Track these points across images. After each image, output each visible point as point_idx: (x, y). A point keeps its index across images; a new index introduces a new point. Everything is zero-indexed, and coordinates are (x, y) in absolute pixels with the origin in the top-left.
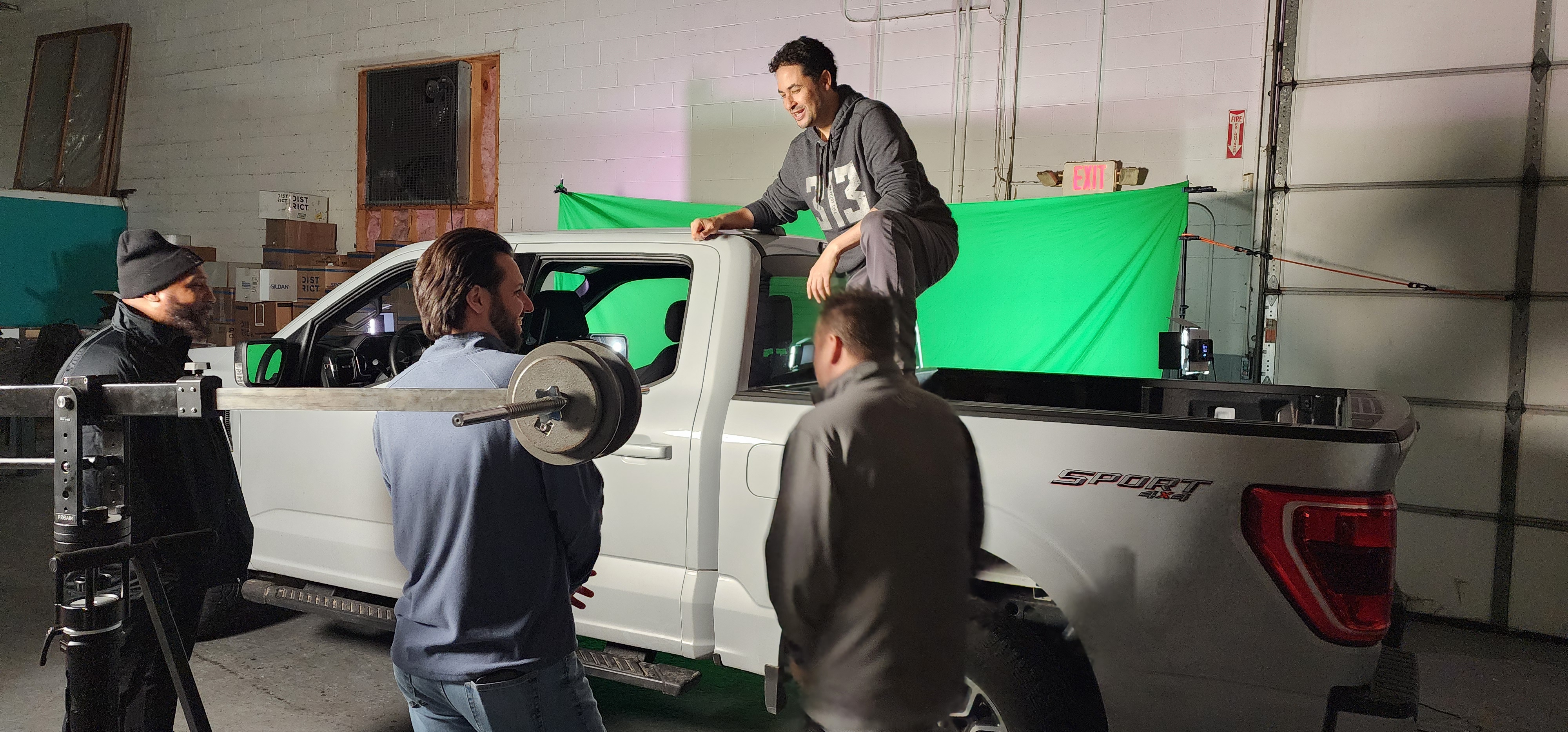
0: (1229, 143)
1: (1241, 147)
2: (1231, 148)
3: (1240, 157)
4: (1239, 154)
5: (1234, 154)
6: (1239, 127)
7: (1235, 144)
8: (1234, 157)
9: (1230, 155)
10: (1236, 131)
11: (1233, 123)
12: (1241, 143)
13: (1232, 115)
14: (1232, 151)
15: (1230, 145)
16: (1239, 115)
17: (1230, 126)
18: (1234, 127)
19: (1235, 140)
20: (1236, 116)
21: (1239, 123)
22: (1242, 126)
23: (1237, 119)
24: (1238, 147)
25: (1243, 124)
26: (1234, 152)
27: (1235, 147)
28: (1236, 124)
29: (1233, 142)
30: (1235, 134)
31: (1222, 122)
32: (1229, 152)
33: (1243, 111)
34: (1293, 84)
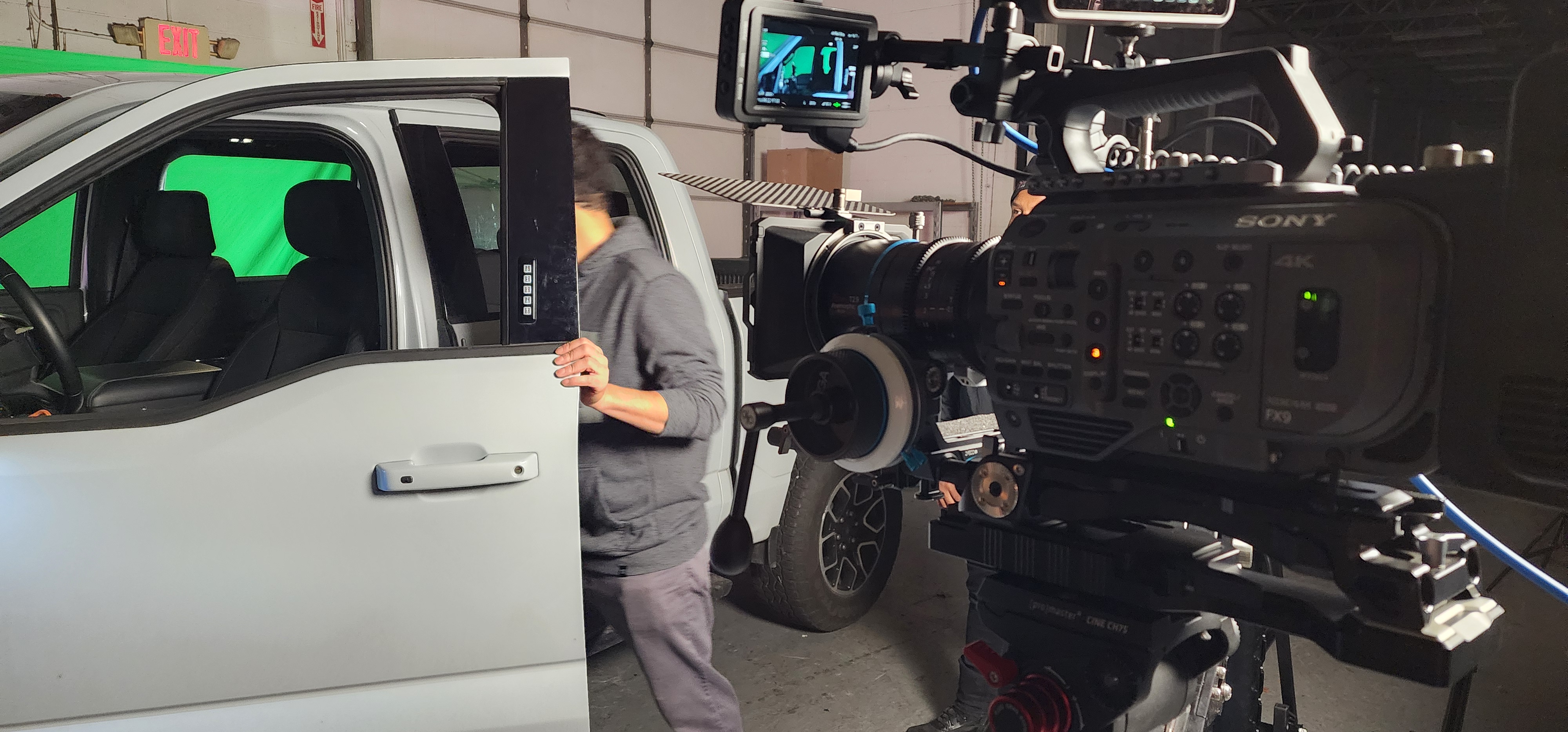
0: (313, 30)
1: (324, 38)
2: (316, 36)
3: (324, 47)
4: (323, 45)
5: (319, 43)
6: (320, 15)
7: (318, 33)
8: (320, 46)
9: (315, 43)
10: (317, 20)
11: (315, 11)
12: (323, 33)
13: (313, 3)
14: (317, 39)
15: (314, 33)
16: (319, 4)
17: (312, 13)
18: (315, 15)
19: (318, 29)
20: (316, 4)
21: (320, 13)
22: (322, 15)
23: (318, 8)
24: (321, 37)
26: (319, 40)
27: (319, 38)
28: (317, 12)
29: (316, 30)
30: (317, 22)
31: (306, 7)
32: (313, 39)
33: (322, 1)
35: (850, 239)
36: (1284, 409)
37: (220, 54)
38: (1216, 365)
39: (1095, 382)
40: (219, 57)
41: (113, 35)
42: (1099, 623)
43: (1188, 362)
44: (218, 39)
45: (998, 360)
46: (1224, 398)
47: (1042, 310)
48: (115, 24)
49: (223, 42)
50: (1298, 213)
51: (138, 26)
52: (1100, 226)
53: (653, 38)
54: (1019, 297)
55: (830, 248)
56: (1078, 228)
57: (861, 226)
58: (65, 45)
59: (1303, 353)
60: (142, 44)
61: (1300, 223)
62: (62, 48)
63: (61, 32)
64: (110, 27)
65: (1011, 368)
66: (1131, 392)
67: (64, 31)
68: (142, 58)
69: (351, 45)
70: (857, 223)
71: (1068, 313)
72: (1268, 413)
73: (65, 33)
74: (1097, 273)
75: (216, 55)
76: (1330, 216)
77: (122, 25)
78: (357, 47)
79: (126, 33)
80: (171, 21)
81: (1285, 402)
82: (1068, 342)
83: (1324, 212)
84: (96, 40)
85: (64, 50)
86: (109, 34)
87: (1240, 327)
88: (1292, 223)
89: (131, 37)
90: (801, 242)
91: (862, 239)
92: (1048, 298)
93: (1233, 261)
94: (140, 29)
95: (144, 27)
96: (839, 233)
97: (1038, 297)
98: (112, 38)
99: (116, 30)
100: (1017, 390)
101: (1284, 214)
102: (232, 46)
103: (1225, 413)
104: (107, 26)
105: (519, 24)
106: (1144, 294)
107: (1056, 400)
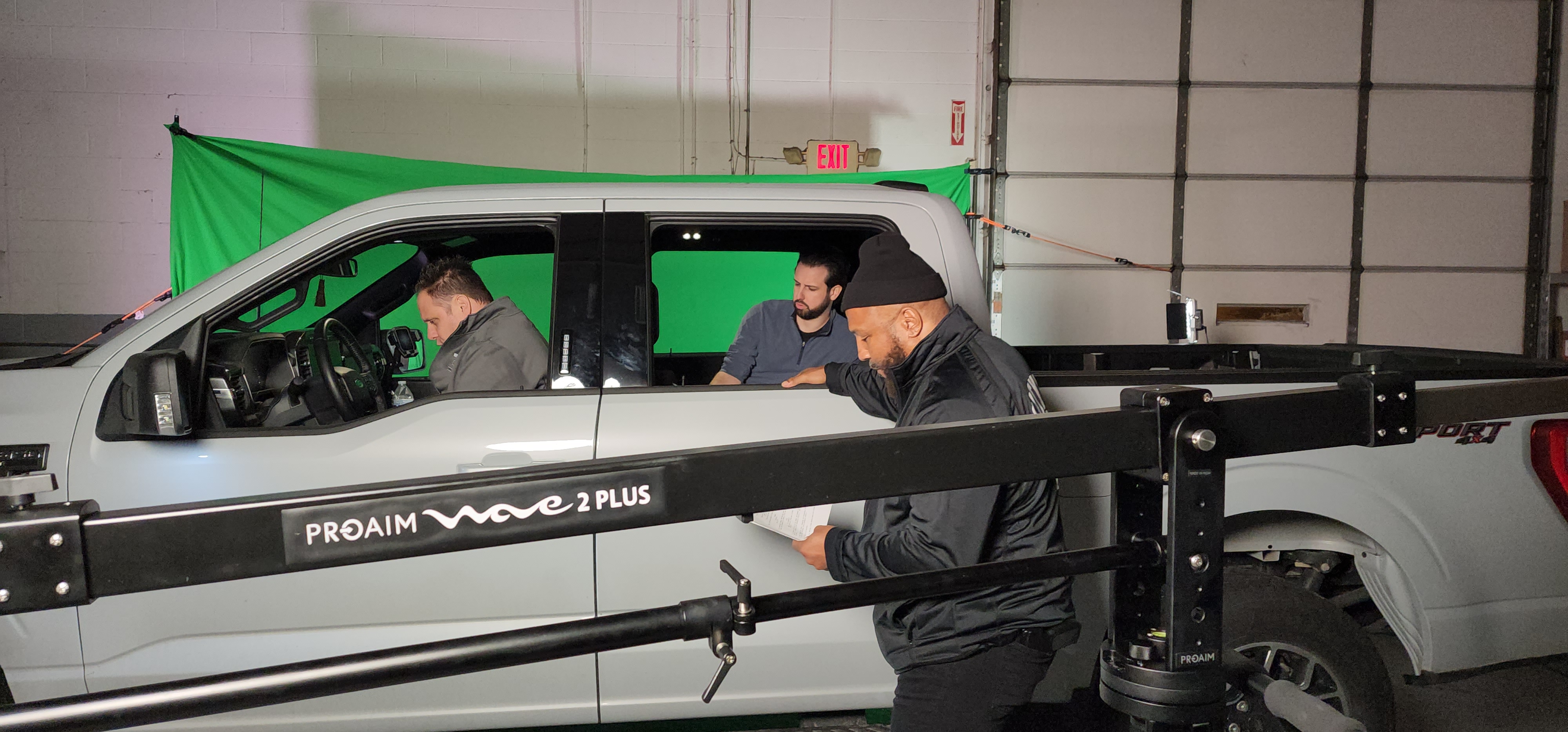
0: (953, 131)
1: (963, 136)
2: (955, 135)
4: (961, 142)
5: (957, 141)
6: (960, 116)
7: (958, 132)
8: (958, 144)
9: (954, 142)
10: (958, 120)
11: (956, 113)
12: (963, 131)
13: (955, 105)
14: (956, 138)
16: (960, 106)
17: (953, 115)
18: (956, 116)
19: (958, 129)
20: (958, 106)
21: (961, 113)
22: (963, 115)
23: (959, 109)
26: (958, 139)
27: (958, 136)
28: (958, 114)
29: (956, 130)
30: (957, 122)
31: (947, 111)
32: (953, 139)
33: (964, 102)
34: (1009, 81)
37: (867, 162)
40: (866, 165)
41: (787, 158)
44: (865, 151)
48: (787, 148)
49: (869, 152)
51: (802, 148)
53: (1373, 79)
58: (753, 170)
60: (806, 163)
62: (751, 173)
63: (749, 160)
64: (785, 151)
67: (753, 159)
68: (806, 173)
69: (987, 139)
73: (754, 161)
75: (865, 163)
77: (793, 149)
78: (992, 139)
79: (793, 155)
80: (829, 140)
84: (776, 163)
85: (753, 174)
86: (782, 158)
89: (797, 158)
94: (805, 150)
95: (808, 148)
98: (786, 160)
99: (789, 153)
102: (876, 154)
104: (782, 151)
105: (1177, 93)
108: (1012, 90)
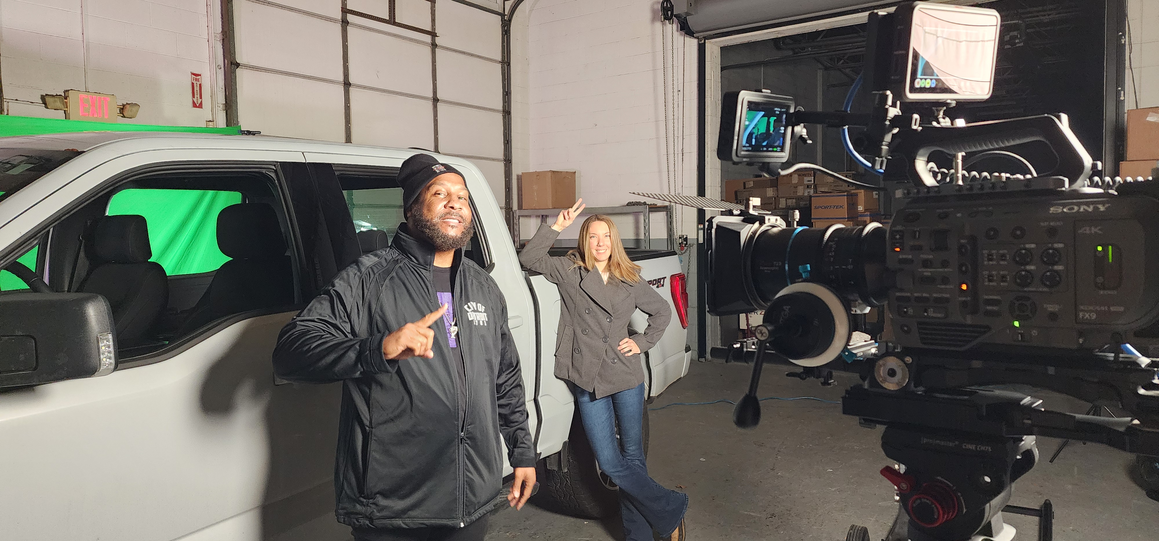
0: (193, 96)
1: (202, 101)
2: (195, 100)
3: (202, 108)
4: (200, 106)
5: (198, 105)
6: (198, 86)
7: (197, 98)
8: (198, 107)
9: (195, 105)
10: (197, 88)
11: (195, 82)
12: (201, 98)
13: (193, 76)
14: (196, 103)
15: (194, 98)
16: (198, 77)
17: (193, 84)
18: (195, 85)
19: (197, 96)
20: (195, 77)
21: (198, 83)
22: (200, 85)
23: (197, 80)
24: (200, 100)
25: (201, 84)
27: (197, 100)
28: (196, 83)
29: (196, 96)
30: (196, 90)
31: (188, 80)
32: (194, 102)
33: (200, 75)
34: (238, 65)
35: (764, 228)
36: (1091, 311)
37: (124, 114)
38: (1045, 289)
39: (964, 304)
40: (124, 117)
41: (45, 103)
42: (972, 447)
43: (1026, 289)
44: (123, 104)
45: (898, 294)
46: (1051, 308)
47: (926, 264)
48: (47, 95)
49: (128, 106)
50: (1087, 204)
51: (63, 95)
52: (959, 215)
53: (438, 96)
54: (910, 257)
55: (755, 233)
56: (944, 216)
57: (769, 219)
58: (8, 111)
59: (1100, 280)
60: (66, 109)
61: (1090, 209)
62: (6, 113)
63: (5, 102)
64: (43, 98)
65: (907, 299)
66: (989, 308)
67: (7, 100)
68: (66, 119)
69: (221, 106)
70: (767, 218)
71: (945, 264)
72: (1081, 315)
73: (8, 102)
74: (962, 241)
75: (122, 115)
76: (1107, 205)
77: (53, 96)
78: (226, 106)
79: (55, 101)
80: (89, 92)
81: (1091, 308)
82: (945, 280)
83: (1103, 203)
84: (32, 107)
85: (7, 114)
86: (42, 102)
87: (1059, 268)
88: (1084, 209)
89: (59, 104)
90: (739, 231)
91: (770, 228)
92: (931, 257)
93: (1052, 232)
94: (66, 98)
95: (68, 96)
96: (757, 224)
97: (925, 256)
98: (44, 105)
99: (47, 99)
100: (911, 311)
101: (1079, 205)
102: (134, 109)
103: (1053, 316)
104: (40, 97)
105: (343, 89)
106: (994, 252)
107: (939, 315)
108: (239, 71)
